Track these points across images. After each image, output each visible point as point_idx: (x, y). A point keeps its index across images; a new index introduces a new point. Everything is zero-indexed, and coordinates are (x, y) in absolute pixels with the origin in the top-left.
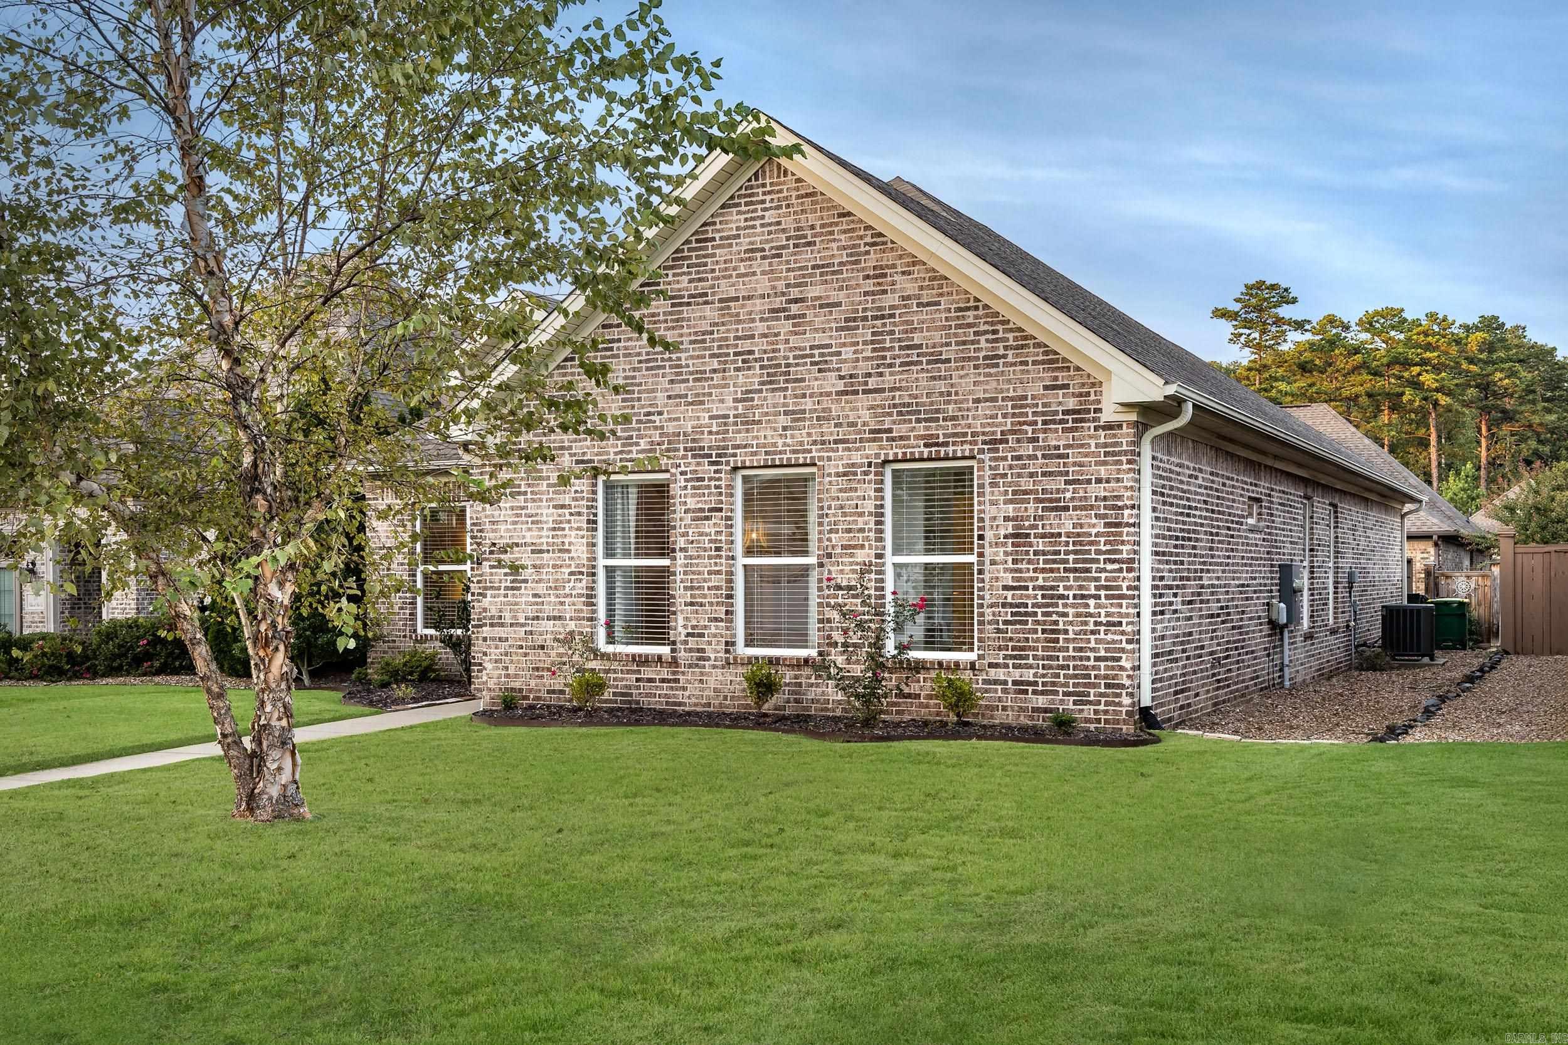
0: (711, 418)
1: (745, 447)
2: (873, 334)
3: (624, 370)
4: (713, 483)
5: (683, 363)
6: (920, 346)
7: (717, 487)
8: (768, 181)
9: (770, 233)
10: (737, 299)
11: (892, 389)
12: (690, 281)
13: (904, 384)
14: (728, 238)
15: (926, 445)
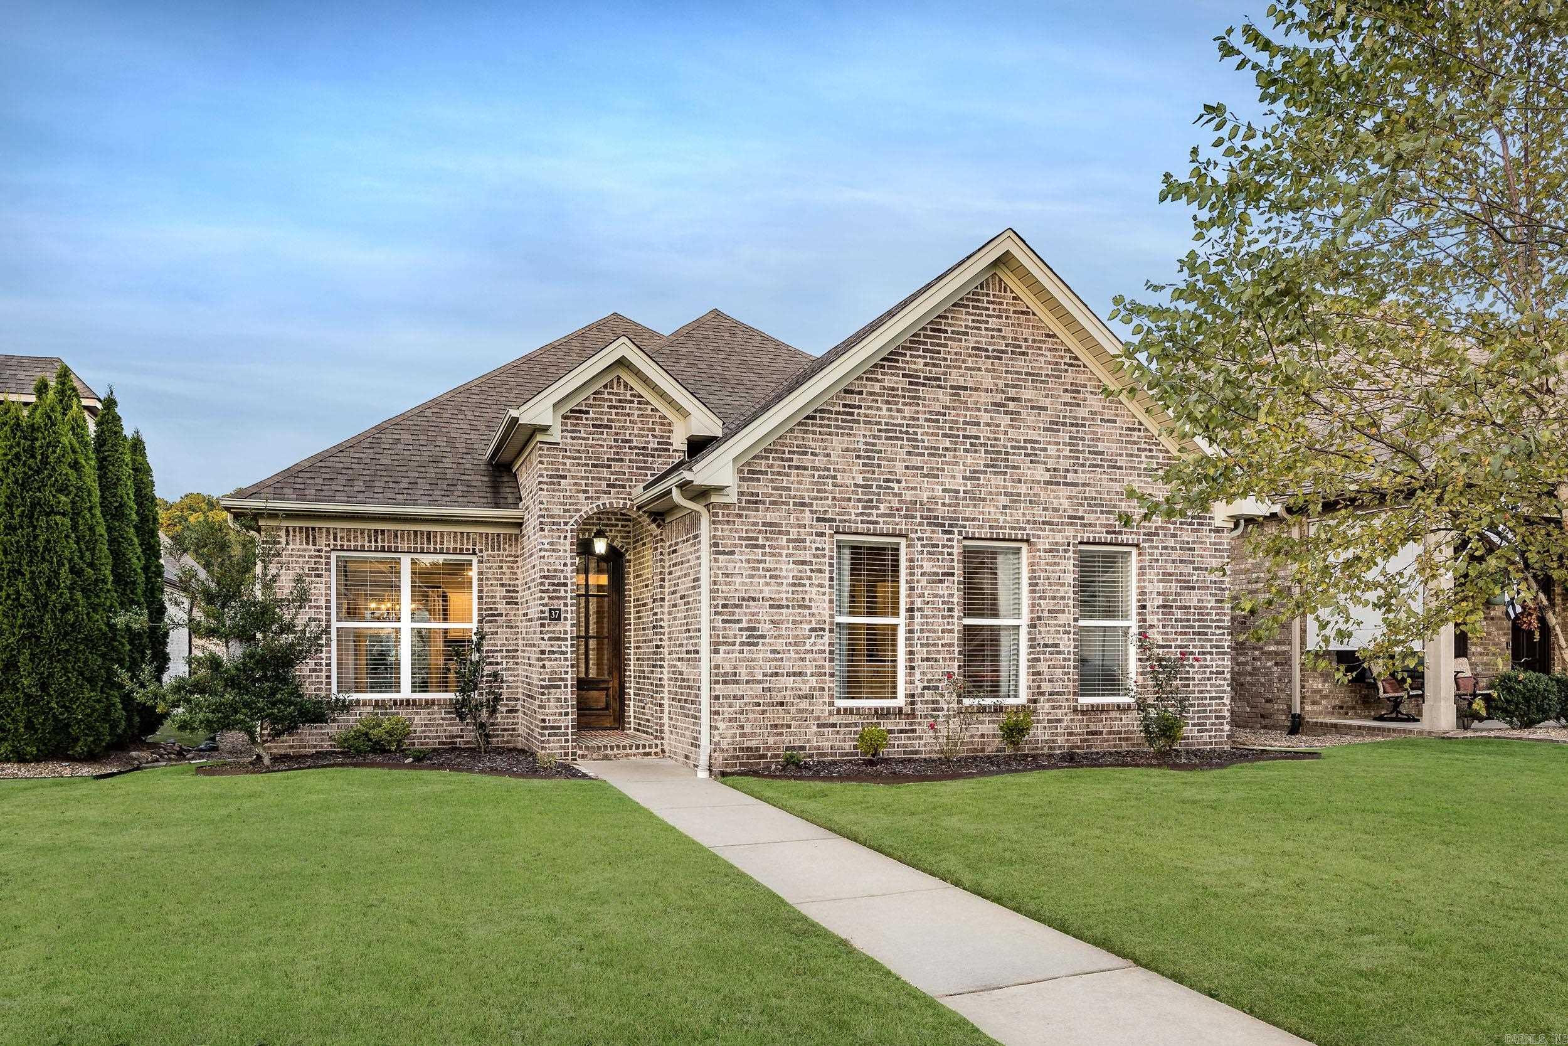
0: (944, 491)
1: (973, 520)
2: (1070, 438)
3: (865, 436)
4: (946, 550)
5: (919, 437)
6: (1102, 453)
7: (950, 554)
8: (991, 292)
9: (993, 337)
10: (965, 388)
11: (1084, 485)
12: (926, 364)
13: (1092, 482)
14: (958, 333)
15: (1107, 532)
